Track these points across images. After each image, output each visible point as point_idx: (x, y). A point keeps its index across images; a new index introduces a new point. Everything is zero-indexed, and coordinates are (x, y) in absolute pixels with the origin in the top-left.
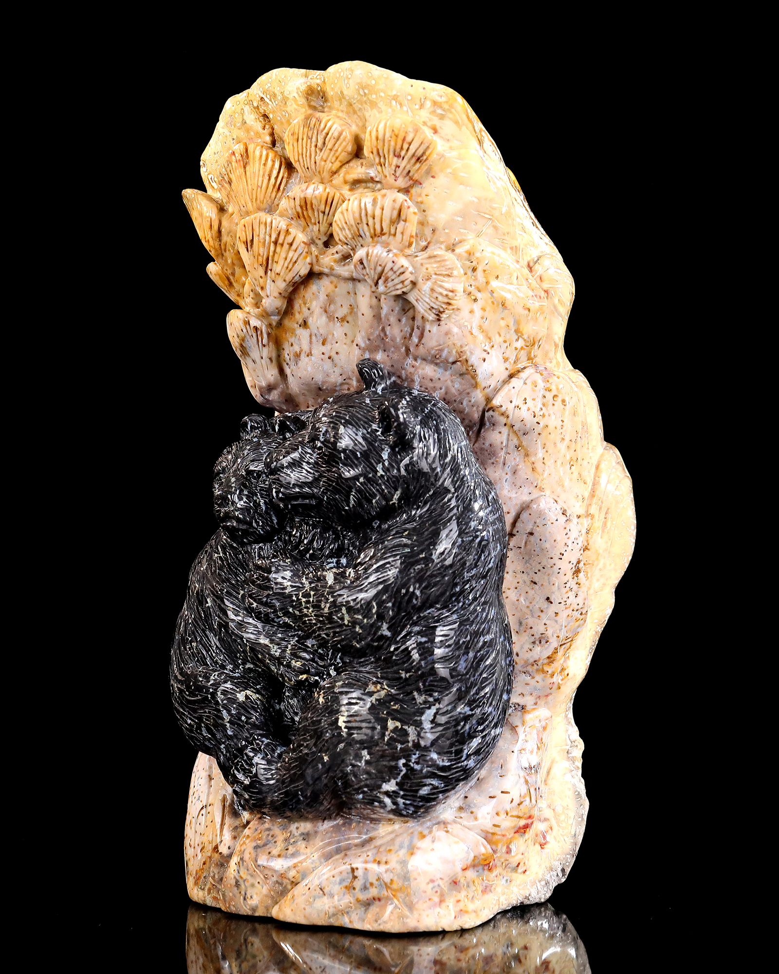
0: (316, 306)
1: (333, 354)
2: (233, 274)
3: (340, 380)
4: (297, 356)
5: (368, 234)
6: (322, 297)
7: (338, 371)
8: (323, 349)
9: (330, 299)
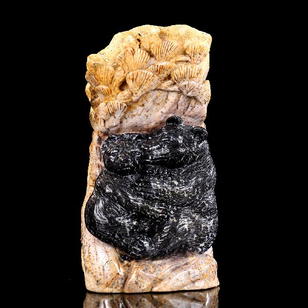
0: (150, 100)
1: (149, 115)
2: (114, 89)
3: (146, 123)
4: (134, 116)
5: (188, 77)
6: (154, 97)
7: (147, 120)
8: (146, 113)
9: (157, 97)
